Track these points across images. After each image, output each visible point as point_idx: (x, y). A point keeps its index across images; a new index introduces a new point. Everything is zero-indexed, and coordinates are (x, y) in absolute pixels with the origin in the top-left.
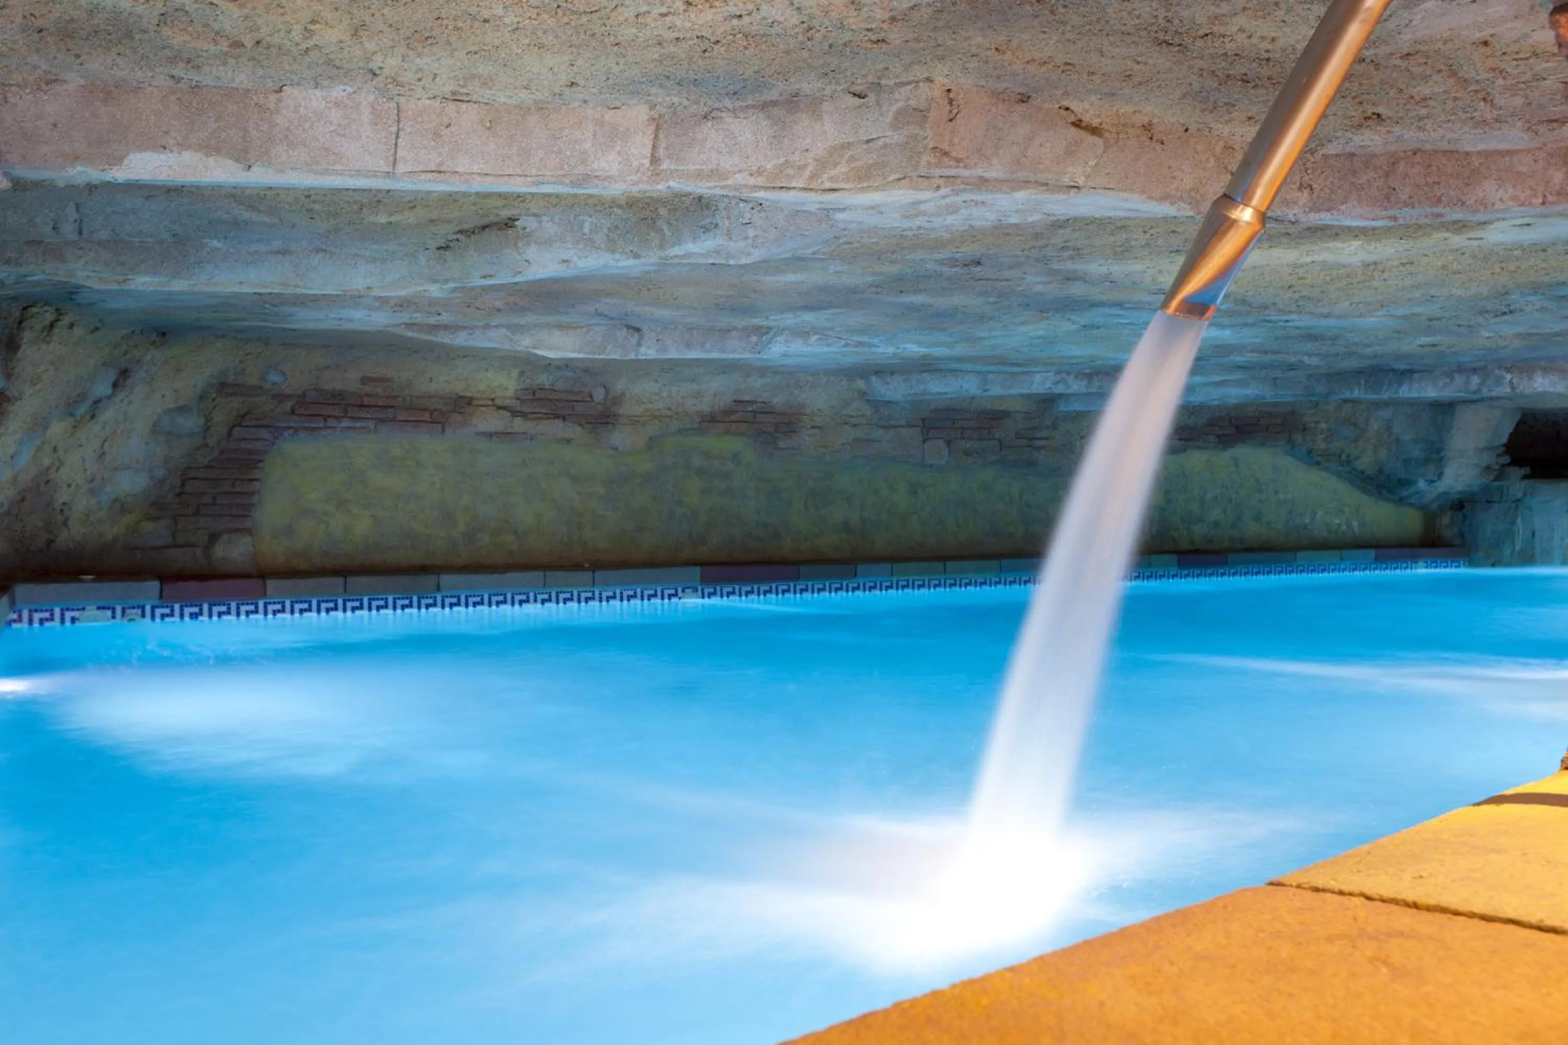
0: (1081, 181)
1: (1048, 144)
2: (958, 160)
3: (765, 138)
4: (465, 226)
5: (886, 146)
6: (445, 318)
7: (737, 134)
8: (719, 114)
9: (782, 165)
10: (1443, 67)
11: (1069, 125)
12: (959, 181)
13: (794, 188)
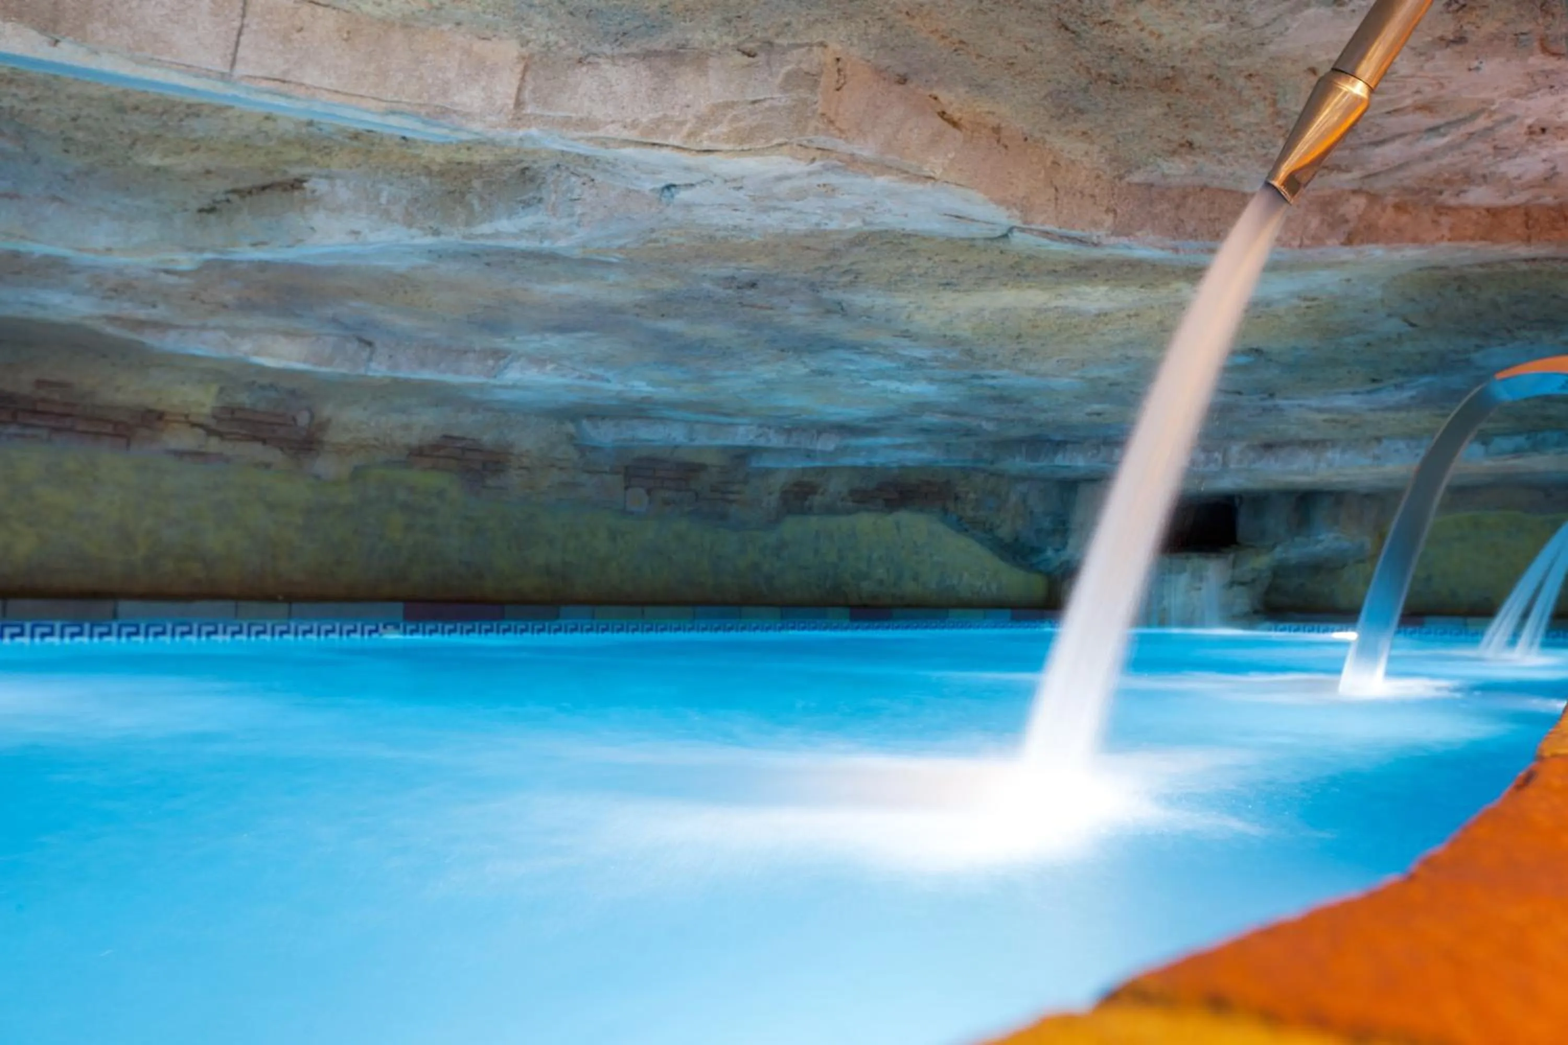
0: (938, 173)
1: (916, 131)
2: (841, 131)
3: (643, 90)
4: (241, 185)
5: (772, 109)
6: (160, 312)
7: (613, 81)
8: (597, 60)
9: (659, 119)
10: (1268, 95)
11: (936, 115)
12: (834, 155)
13: (667, 146)
